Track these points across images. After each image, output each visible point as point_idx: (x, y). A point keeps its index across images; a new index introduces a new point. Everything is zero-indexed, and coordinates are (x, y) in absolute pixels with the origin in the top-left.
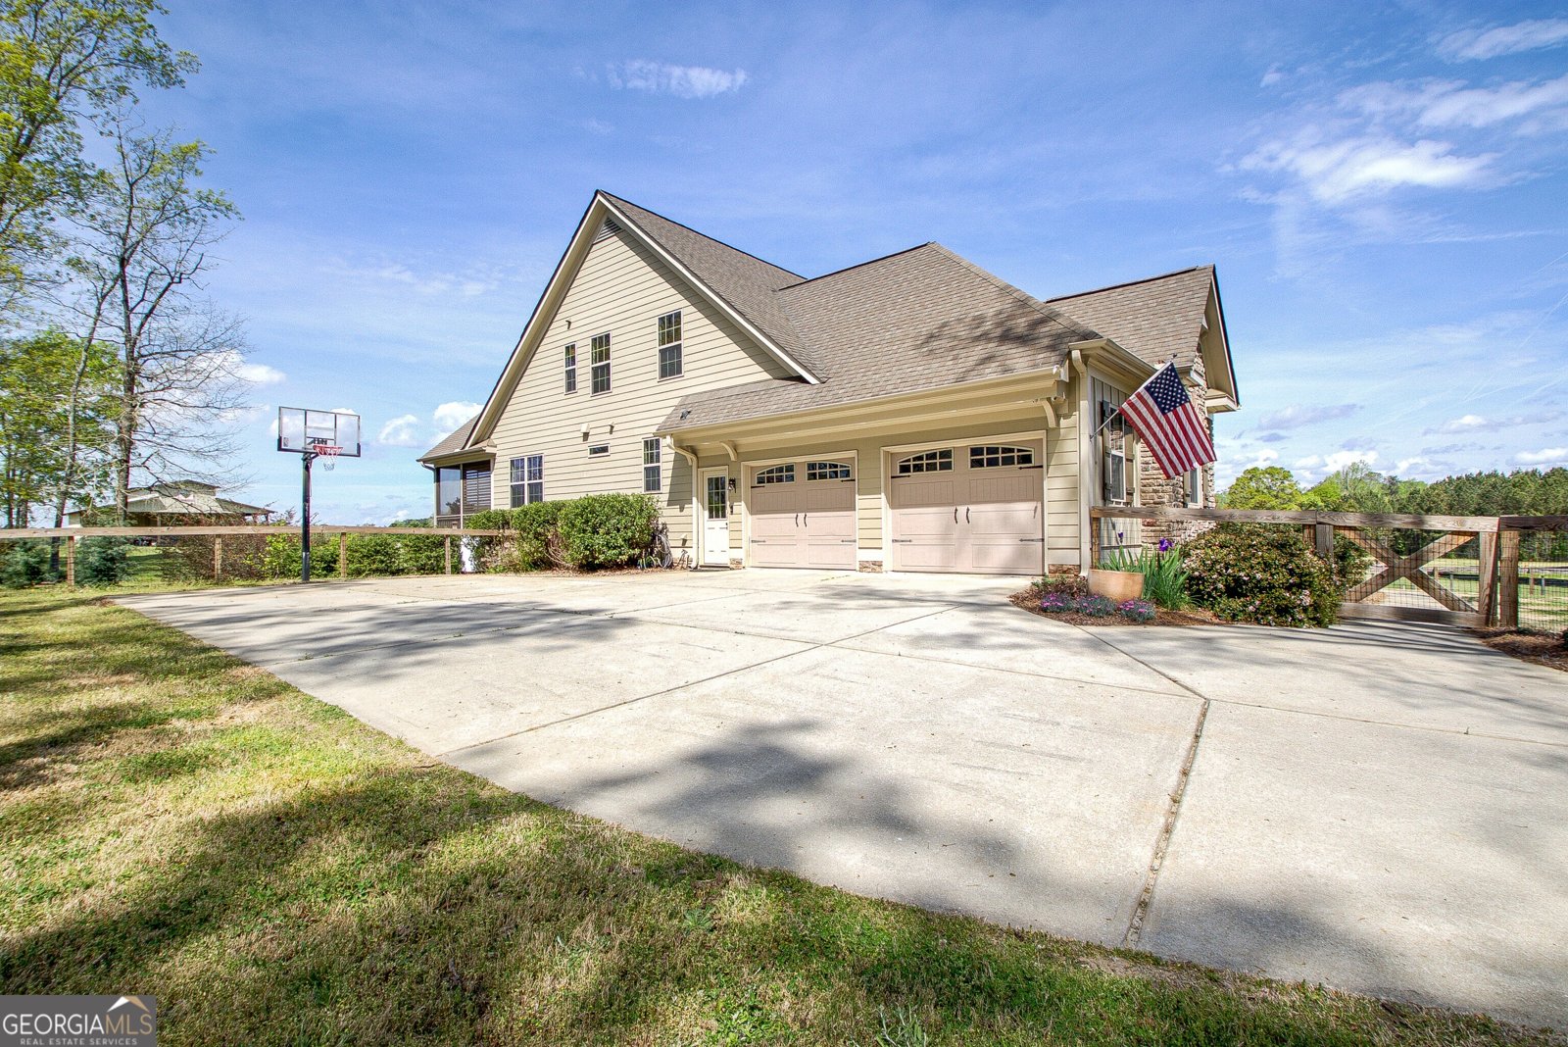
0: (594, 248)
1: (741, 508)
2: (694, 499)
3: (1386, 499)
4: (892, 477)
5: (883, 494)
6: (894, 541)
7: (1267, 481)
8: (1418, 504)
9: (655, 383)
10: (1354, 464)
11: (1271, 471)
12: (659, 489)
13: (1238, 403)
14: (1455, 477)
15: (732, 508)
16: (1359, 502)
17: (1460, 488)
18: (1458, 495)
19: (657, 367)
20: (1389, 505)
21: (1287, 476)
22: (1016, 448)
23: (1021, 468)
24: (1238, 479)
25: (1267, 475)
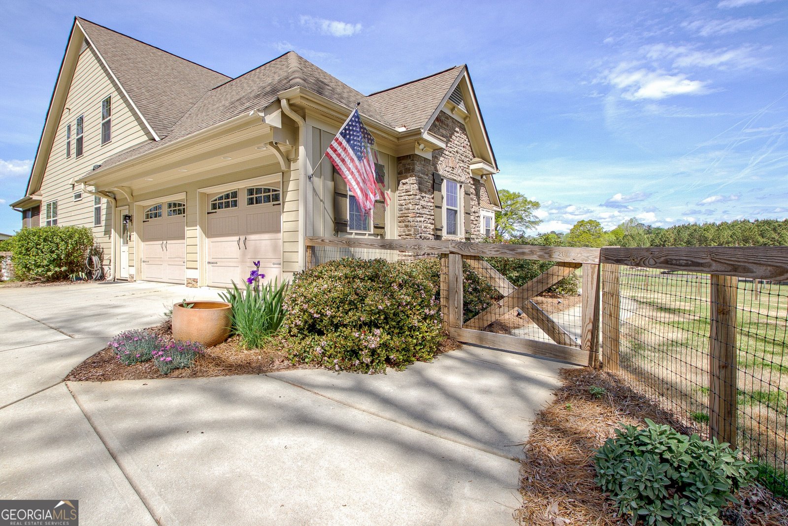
0: (81, 57)
1: (134, 236)
2: (113, 230)
3: (645, 236)
4: (208, 213)
5: (198, 226)
6: (209, 263)
7: (588, 227)
8: (660, 239)
9: (99, 148)
10: (631, 219)
11: (590, 222)
12: (100, 224)
13: (497, 168)
14: (677, 226)
15: (130, 236)
16: (633, 238)
17: (679, 231)
18: (678, 235)
19: (100, 136)
20: (646, 239)
21: (598, 224)
22: (271, 188)
23: (274, 205)
24: (574, 226)
25: (588, 224)
